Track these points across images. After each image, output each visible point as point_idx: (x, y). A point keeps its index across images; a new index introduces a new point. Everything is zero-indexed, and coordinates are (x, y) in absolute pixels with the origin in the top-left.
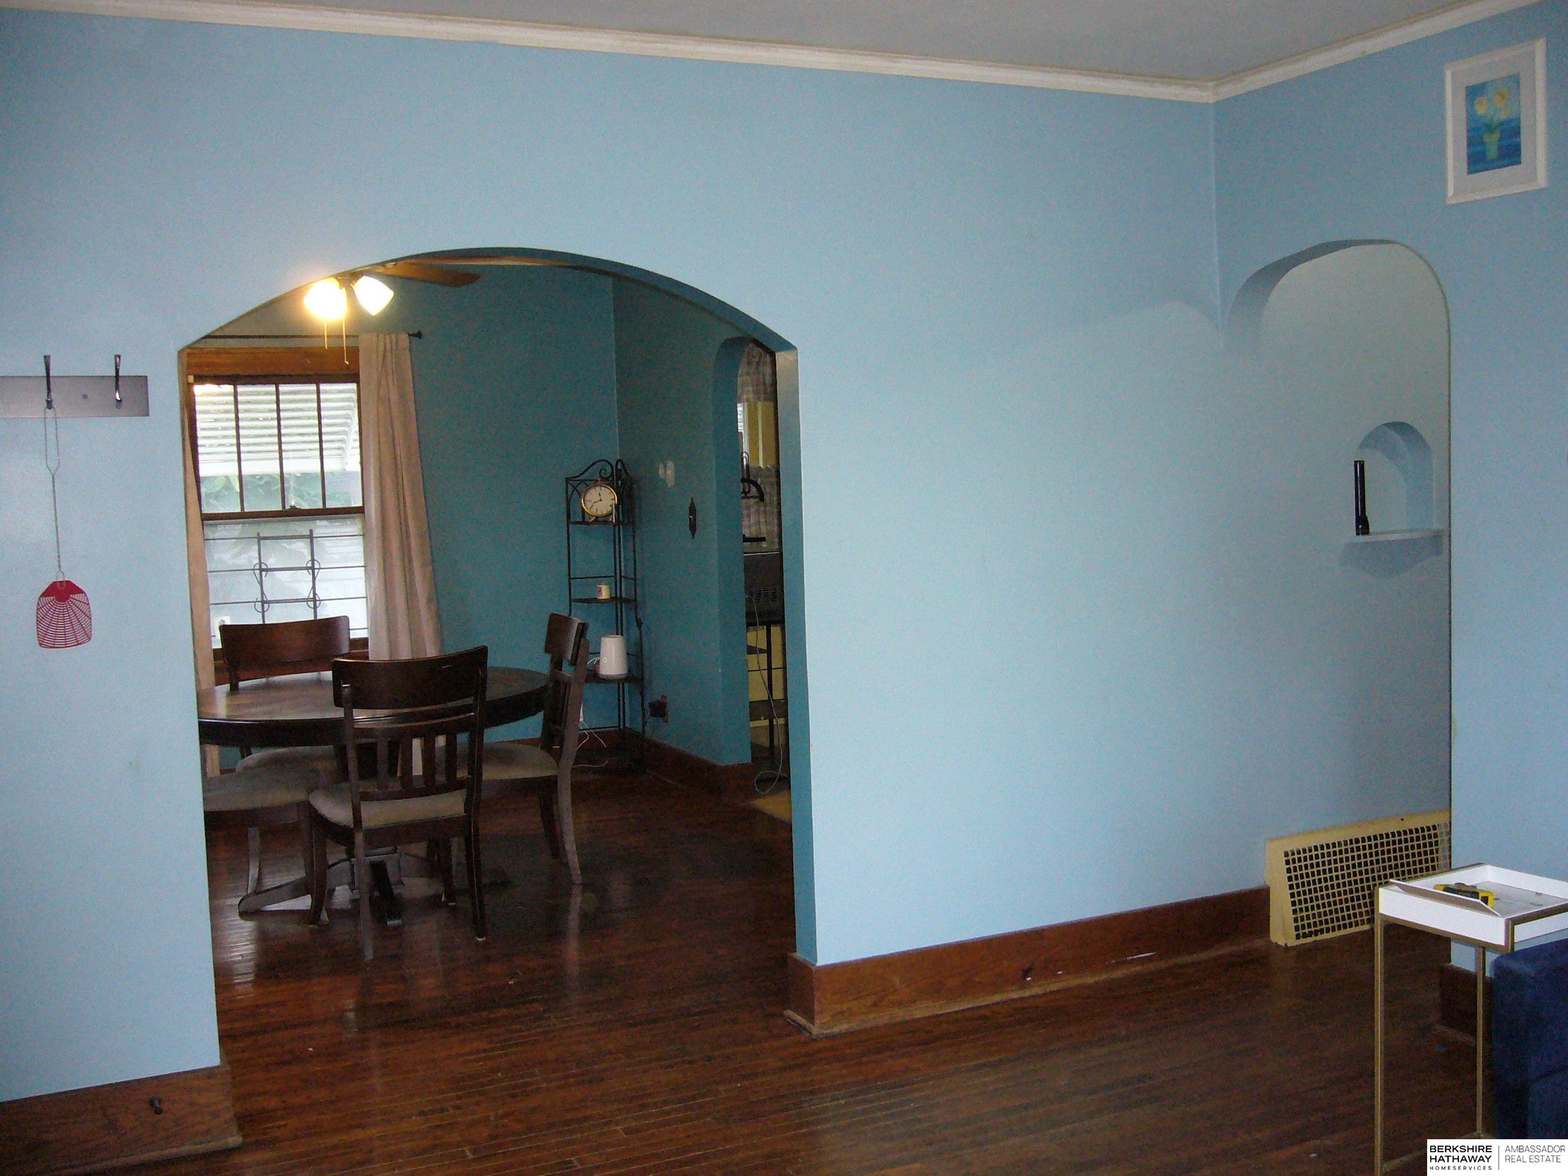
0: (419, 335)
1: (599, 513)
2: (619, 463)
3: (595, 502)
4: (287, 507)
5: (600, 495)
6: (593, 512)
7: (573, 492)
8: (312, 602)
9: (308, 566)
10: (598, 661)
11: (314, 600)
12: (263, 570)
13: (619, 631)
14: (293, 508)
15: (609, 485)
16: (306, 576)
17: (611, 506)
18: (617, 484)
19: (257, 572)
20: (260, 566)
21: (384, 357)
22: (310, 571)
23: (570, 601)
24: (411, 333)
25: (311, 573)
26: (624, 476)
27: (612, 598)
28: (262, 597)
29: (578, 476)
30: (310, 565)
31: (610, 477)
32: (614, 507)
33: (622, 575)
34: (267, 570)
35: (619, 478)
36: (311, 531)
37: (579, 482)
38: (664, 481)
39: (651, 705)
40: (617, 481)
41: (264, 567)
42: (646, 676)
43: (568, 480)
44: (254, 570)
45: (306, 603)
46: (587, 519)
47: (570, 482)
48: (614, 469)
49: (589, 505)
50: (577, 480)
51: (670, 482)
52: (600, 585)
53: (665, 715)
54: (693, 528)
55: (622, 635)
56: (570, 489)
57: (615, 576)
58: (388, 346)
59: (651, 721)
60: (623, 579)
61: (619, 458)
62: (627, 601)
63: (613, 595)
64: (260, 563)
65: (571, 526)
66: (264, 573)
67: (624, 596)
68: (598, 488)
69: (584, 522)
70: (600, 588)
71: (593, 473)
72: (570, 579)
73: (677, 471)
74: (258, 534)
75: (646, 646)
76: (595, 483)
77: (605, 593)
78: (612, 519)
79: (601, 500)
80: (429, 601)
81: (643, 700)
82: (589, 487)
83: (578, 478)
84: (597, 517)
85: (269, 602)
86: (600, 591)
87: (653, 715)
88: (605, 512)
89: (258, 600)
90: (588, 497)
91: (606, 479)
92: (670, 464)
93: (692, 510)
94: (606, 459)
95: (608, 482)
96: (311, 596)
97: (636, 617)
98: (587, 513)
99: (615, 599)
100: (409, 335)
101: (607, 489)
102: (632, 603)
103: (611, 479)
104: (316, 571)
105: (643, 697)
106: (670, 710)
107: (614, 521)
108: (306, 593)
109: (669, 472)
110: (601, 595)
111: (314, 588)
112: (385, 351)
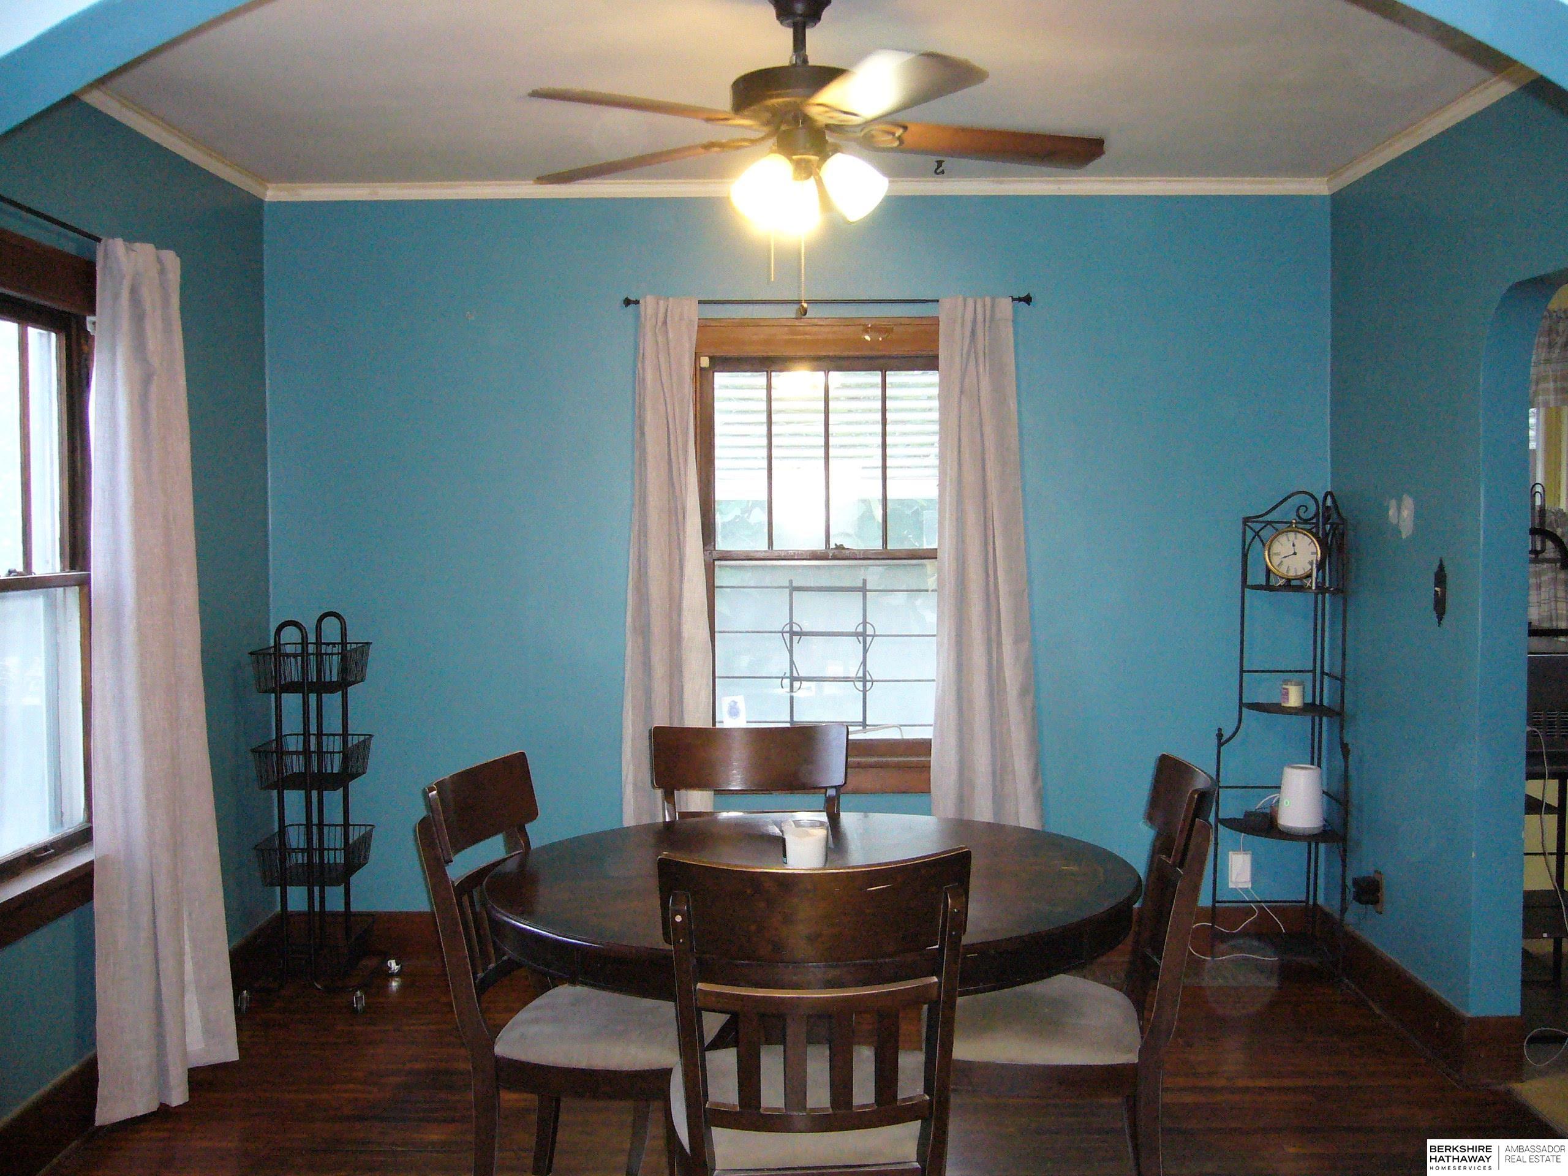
0: (1028, 300)
1: (1292, 574)
2: (1329, 497)
3: (1285, 557)
4: (832, 546)
5: (1294, 545)
6: (1283, 570)
7: (1254, 538)
8: (862, 683)
9: (858, 630)
10: (1278, 801)
11: (864, 680)
12: (794, 634)
13: (1315, 759)
14: (840, 548)
15: (1310, 531)
16: (853, 646)
17: (1311, 563)
18: (1324, 529)
19: (787, 636)
20: (791, 627)
21: (973, 332)
22: (861, 638)
23: (1241, 705)
24: (1014, 297)
25: (862, 642)
26: (1334, 516)
27: (1305, 704)
28: (792, 672)
29: (1262, 516)
30: (860, 629)
31: (1313, 518)
32: (1314, 566)
33: (1326, 669)
34: (801, 634)
35: (1326, 520)
36: (865, 581)
37: (1264, 525)
38: (1396, 530)
39: (1356, 882)
40: (1324, 524)
41: (796, 629)
42: (1353, 833)
43: (1246, 521)
44: (782, 632)
45: (852, 683)
46: (1272, 582)
47: (1249, 524)
48: (1321, 506)
49: (1276, 560)
50: (1262, 522)
51: (1406, 529)
52: (1287, 685)
53: (1378, 902)
54: (1440, 606)
55: (1319, 765)
56: (1250, 534)
57: (1314, 671)
58: (980, 317)
59: (1355, 908)
60: (1326, 677)
61: (1329, 490)
62: (1329, 712)
63: (1309, 700)
64: (791, 623)
65: (1247, 590)
66: (796, 638)
67: (1325, 703)
68: (1292, 535)
69: (1268, 587)
70: (1287, 689)
71: (1288, 512)
72: (1242, 671)
73: (1417, 515)
74: (791, 582)
75: (1354, 788)
76: (1290, 527)
77: (1294, 700)
78: (1311, 583)
79: (1295, 554)
80: (1024, 692)
81: (1344, 872)
82: (1280, 533)
83: (1265, 518)
84: (1289, 580)
85: (800, 679)
86: (1287, 694)
87: (1358, 898)
88: (1300, 572)
89: (786, 675)
90: (1277, 547)
91: (1306, 521)
92: (1408, 502)
93: (1440, 578)
94: (1310, 491)
95: (1308, 527)
96: (861, 674)
97: (1341, 739)
98: (1274, 573)
99: (1311, 708)
100: (1014, 300)
101: (1306, 537)
102: (1337, 714)
103: (1314, 521)
104: (869, 639)
105: (1344, 866)
106: (1387, 894)
107: (1314, 588)
108: (854, 670)
109: (1405, 513)
110: (1288, 699)
111: (864, 662)
112: (975, 321)
